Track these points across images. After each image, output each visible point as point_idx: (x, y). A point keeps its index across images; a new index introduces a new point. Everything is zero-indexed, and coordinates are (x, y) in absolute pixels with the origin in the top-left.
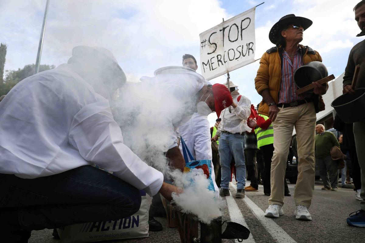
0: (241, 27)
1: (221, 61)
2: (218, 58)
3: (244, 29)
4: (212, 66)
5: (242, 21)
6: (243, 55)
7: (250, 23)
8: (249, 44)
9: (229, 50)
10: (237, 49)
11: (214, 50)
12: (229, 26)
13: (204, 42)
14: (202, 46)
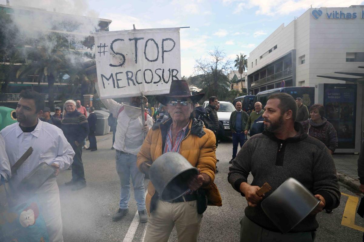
0: (163, 47)
1: (132, 80)
2: (127, 75)
3: (167, 51)
4: (118, 83)
5: (164, 40)
6: (164, 81)
7: (174, 46)
8: (173, 70)
9: (146, 70)
10: (156, 71)
11: (121, 63)
12: (143, 39)
13: (102, 47)
14: (100, 52)
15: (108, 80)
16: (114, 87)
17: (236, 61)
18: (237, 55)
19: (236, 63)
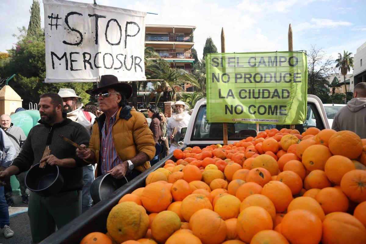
0: (126, 31)
2: (84, 57)
3: (130, 36)
4: (71, 64)
5: (128, 23)
6: (126, 68)
7: (138, 32)
8: (136, 58)
9: (106, 54)
10: (117, 56)
11: (78, 42)
12: (105, 18)
13: (55, 18)
14: (51, 24)
15: (60, 59)
16: (67, 69)
17: (338, 60)
18: (339, 53)
19: (337, 63)
